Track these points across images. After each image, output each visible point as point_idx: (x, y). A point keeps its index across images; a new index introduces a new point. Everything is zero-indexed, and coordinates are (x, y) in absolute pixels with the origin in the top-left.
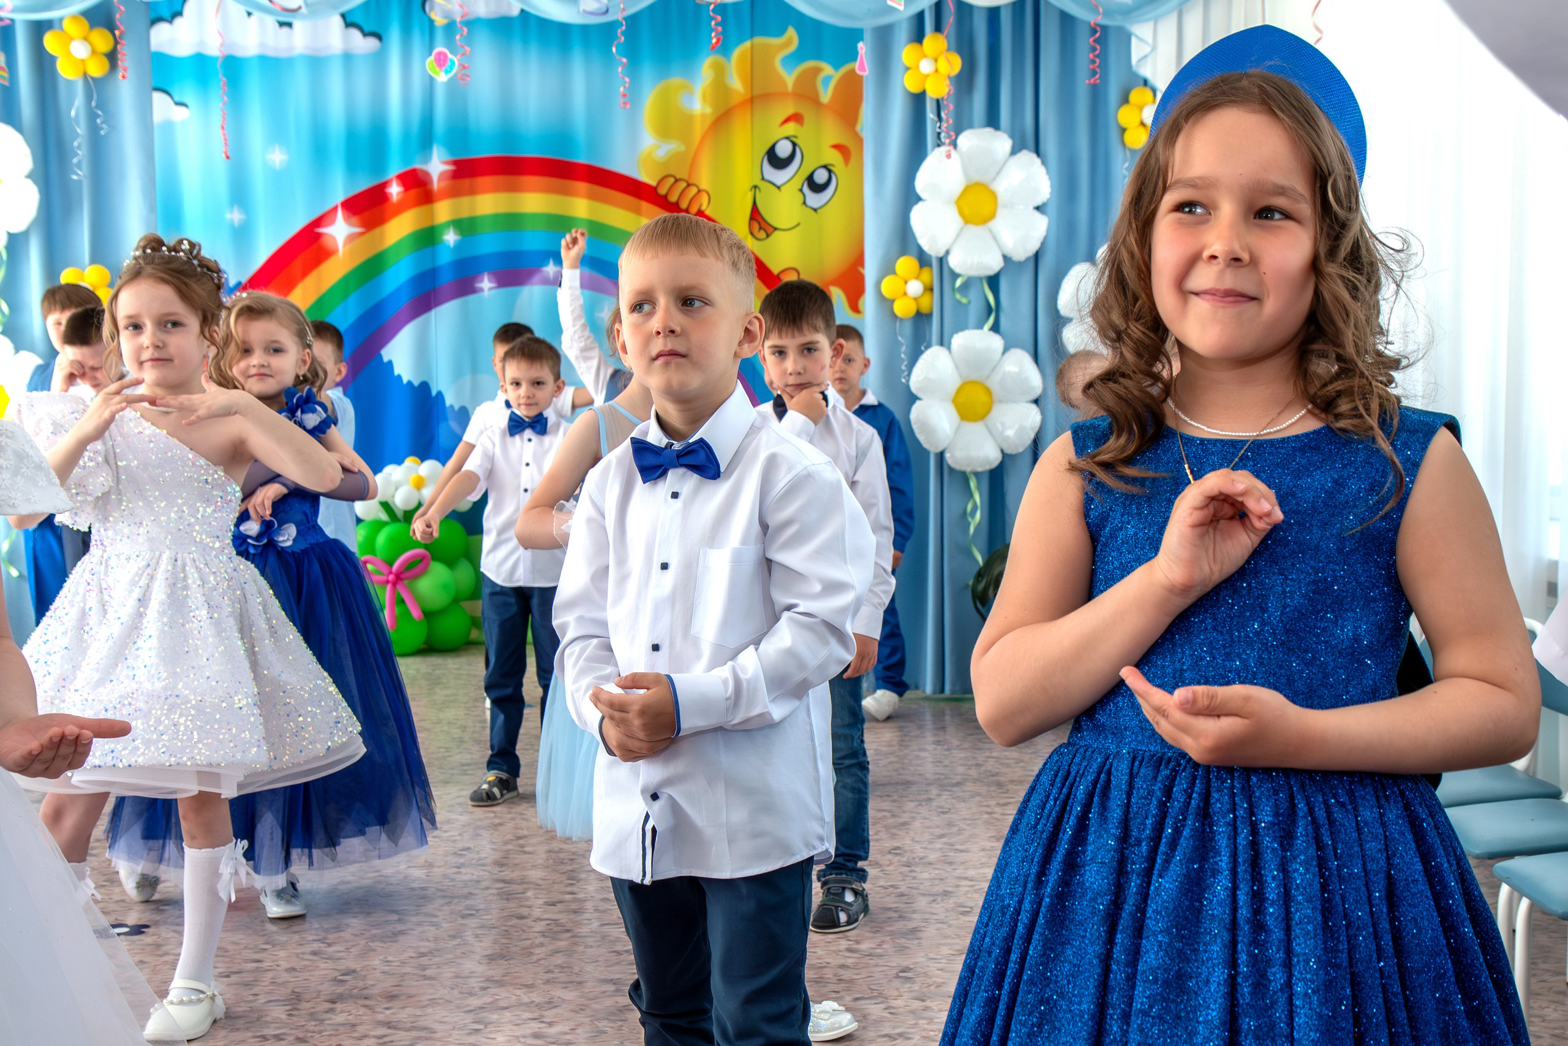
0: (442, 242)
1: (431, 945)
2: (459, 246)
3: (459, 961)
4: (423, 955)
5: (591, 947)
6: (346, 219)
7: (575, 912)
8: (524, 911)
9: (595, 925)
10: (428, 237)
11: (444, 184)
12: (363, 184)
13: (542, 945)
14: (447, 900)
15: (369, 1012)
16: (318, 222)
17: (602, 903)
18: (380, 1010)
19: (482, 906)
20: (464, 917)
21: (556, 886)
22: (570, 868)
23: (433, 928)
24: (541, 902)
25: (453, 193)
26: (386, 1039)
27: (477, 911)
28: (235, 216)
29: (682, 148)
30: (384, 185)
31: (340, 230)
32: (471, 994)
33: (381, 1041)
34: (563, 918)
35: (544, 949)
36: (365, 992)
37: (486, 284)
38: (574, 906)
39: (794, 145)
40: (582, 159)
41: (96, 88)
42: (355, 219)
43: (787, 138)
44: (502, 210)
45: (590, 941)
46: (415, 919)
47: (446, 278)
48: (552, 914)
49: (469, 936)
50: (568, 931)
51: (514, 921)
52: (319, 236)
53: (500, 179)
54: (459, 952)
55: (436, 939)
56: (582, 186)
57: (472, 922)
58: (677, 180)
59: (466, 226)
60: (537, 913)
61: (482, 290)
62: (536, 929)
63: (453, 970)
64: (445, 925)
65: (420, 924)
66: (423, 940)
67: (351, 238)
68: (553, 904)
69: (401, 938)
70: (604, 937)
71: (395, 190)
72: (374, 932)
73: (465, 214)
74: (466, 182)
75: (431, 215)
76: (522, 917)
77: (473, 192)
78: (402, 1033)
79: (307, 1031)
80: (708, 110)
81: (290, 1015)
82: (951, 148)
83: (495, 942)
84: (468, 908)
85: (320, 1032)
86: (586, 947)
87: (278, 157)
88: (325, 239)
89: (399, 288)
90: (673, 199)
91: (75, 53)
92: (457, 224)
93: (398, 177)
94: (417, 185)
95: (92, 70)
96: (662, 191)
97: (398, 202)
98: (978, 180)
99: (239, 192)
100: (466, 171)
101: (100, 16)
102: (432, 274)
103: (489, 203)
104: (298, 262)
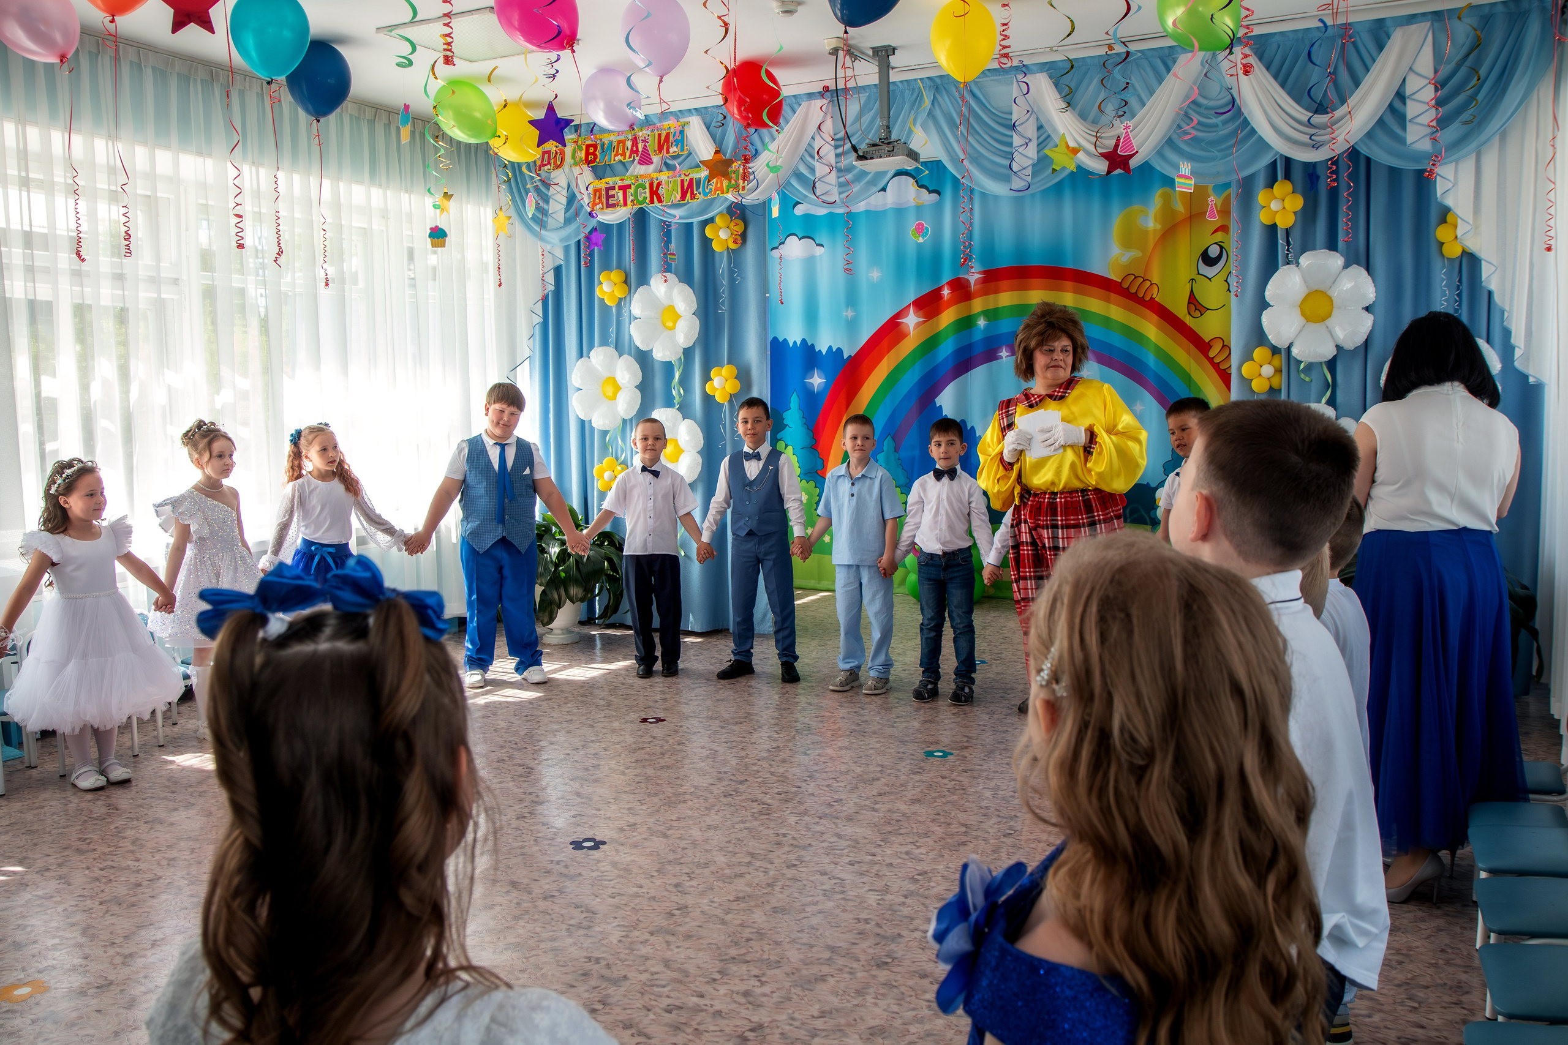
0: (976, 325)
2: (987, 328)
6: (915, 313)
10: (966, 323)
11: (978, 287)
12: (926, 289)
16: (898, 316)
25: (985, 293)
28: (850, 314)
29: (1140, 254)
30: (940, 289)
31: (911, 320)
37: (1004, 353)
39: (1222, 248)
40: (1069, 265)
41: (735, 256)
42: (921, 313)
43: (1216, 243)
44: (1015, 303)
47: (978, 350)
52: (899, 324)
53: (1014, 281)
56: (1069, 284)
58: (1136, 278)
59: (992, 315)
61: (1002, 357)
67: (918, 325)
71: (946, 292)
73: (991, 306)
74: (992, 284)
75: (970, 308)
77: (997, 291)
80: (1159, 227)
82: (1296, 265)
87: (875, 275)
88: (902, 326)
89: (947, 357)
90: (1133, 290)
91: (722, 236)
92: (986, 313)
93: (948, 283)
94: (960, 288)
95: (732, 246)
96: (1125, 286)
97: (949, 300)
98: (1316, 288)
99: (852, 298)
100: (993, 278)
101: (738, 213)
102: (969, 347)
103: (1006, 299)
104: (885, 342)
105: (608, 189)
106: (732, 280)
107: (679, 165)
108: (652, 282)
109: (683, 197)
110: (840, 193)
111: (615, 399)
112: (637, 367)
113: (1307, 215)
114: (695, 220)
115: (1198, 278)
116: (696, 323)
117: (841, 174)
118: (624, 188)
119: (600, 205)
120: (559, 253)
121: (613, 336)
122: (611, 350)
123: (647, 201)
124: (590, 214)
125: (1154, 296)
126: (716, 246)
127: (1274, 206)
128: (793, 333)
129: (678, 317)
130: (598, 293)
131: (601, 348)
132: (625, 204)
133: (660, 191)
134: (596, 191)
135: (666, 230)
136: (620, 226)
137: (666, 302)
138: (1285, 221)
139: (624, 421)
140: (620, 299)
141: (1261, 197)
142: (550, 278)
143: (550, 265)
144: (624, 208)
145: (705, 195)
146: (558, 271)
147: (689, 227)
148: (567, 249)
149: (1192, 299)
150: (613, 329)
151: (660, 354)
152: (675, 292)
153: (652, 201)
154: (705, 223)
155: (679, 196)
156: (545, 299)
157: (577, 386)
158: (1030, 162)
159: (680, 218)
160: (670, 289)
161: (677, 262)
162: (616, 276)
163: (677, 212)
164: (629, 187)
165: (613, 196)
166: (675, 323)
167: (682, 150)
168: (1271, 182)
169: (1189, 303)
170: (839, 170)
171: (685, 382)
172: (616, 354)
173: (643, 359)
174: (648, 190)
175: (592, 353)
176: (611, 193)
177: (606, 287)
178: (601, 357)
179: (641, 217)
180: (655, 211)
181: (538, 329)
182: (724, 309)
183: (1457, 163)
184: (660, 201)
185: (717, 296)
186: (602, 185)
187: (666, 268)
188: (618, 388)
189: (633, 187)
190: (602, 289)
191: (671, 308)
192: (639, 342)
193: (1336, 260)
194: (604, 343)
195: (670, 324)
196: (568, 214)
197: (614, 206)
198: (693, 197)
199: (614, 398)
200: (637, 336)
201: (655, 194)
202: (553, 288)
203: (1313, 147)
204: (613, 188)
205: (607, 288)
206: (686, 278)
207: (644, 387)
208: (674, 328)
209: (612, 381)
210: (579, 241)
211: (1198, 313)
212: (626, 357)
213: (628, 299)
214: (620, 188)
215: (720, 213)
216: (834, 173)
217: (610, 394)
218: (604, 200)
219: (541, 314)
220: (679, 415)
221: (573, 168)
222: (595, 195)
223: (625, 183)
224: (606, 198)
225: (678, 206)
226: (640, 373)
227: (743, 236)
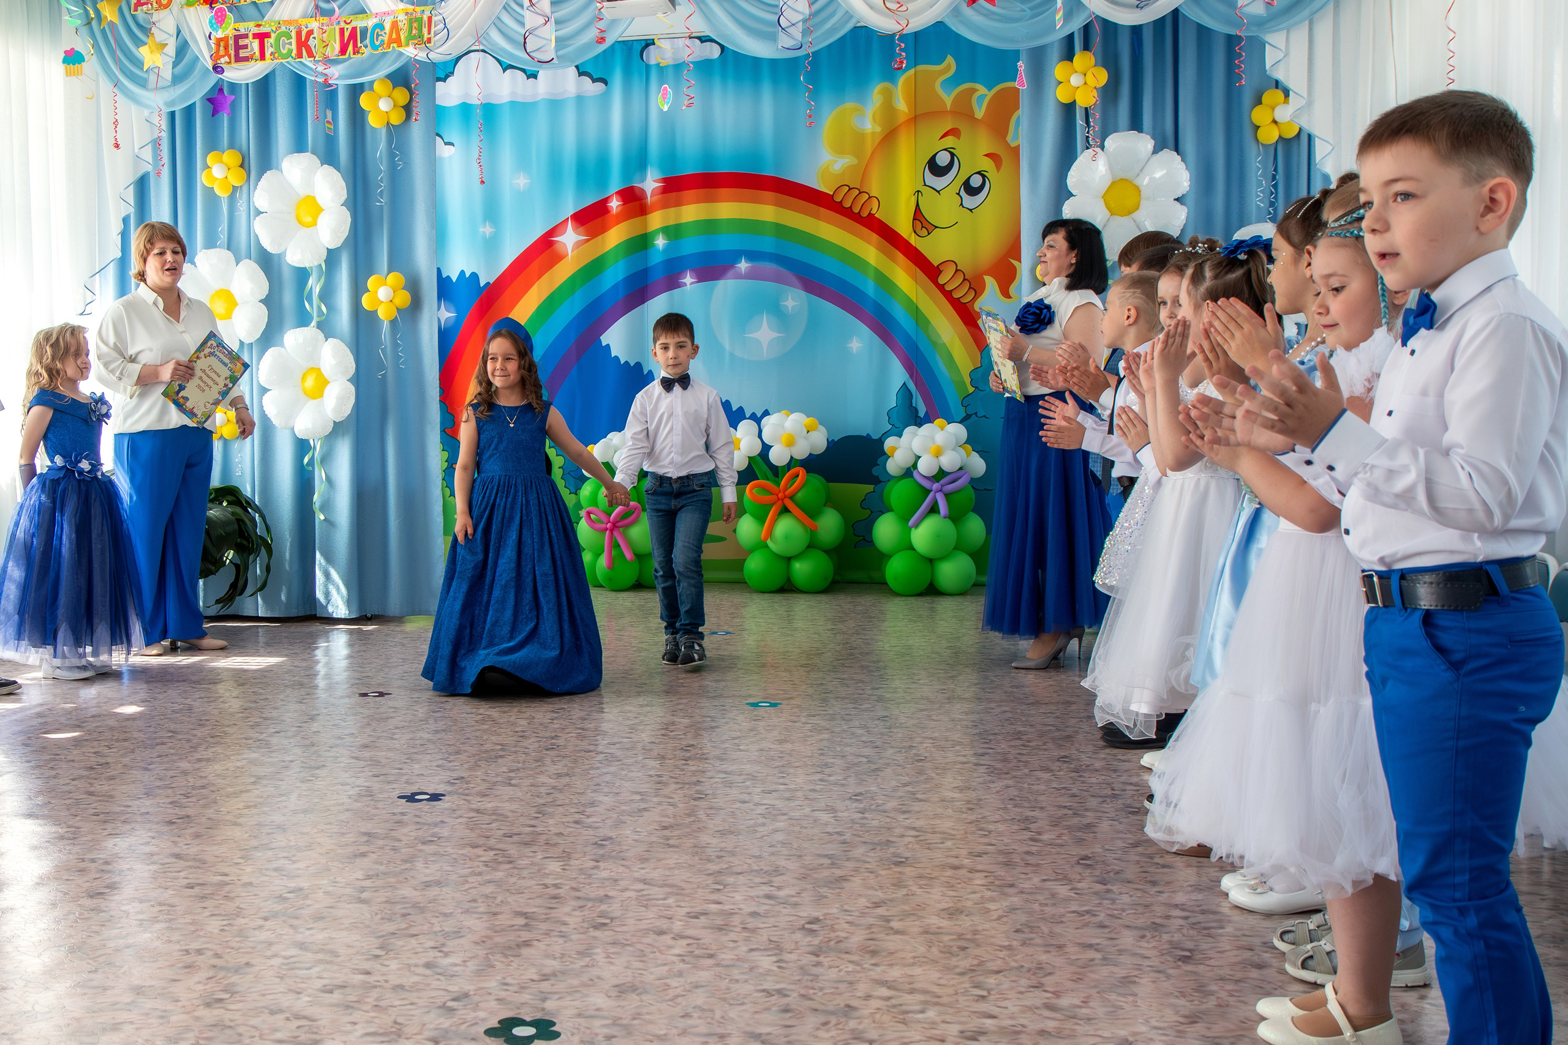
0: (654, 245)
1: (671, 820)
2: (667, 248)
3: (695, 834)
4: (665, 828)
5: (806, 828)
6: (574, 229)
7: (788, 799)
8: (746, 797)
9: (807, 810)
10: (641, 242)
11: (656, 198)
12: (589, 200)
13: (763, 825)
14: (680, 786)
15: (627, 870)
16: (552, 233)
17: (811, 793)
18: (635, 869)
19: (710, 792)
20: (695, 799)
21: (769, 778)
22: (780, 764)
23: (671, 807)
24: (759, 790)
25: (665, 205)
26: (644, 893)
27: (706, 795)
28: (488, 230)
30: (607, 200)
31: (570, 238)
32: (709, 861)
33: (640, 894)
34: (779, 804)
35: (766, 828)
36: (621, 854)
37: (688, 279)
38: (787, 795)
39: (954, 155)
41: (395, 133)
42: (581, 229)
43: (946, 149)
44: (702, 218)
45: (804, 823)
46: (655, 799)
47: (657, 276)
48: (769, 800)
49: (701, 814)
50: (784, 814)
51: (738, 805)
52: (552, 243)
53: (701, 191)
54: (695, 827)
55: (675, 816)
56: (769, 195)
57: (702, 804)
58: (850, 189)
59: (673, 232)
60: (757, 799)
61: (685, 285)
62: (759, 811)
63: (692, 841)
64: (681, 805)
65: (660, 804)
66: (664, 816)
67: (578, 244)
68: (770, 792)
69: (646, 814)
70: (815, 821)
71: (615, 204)
72: (624, 808)
73: (672, 222)
75: (645, 224)
76: (745, 802)
77: (679, 204)
78: (657, 889)
79: (579, 882)
80: (878, 129)
81: (564, 869)
82: (1098, 150)
83: (724, 820)
84: (698, 792)
85: (590, 884)
86: (801, 827)
87: (522, 181)
88: (557, 246)
89: (616, 285)
90: (847, 205)
91: (381, 108)
92: (666, 231)
93: (618, 193)
94: (634, 200)
95: (394, 120)
96: (838, 199)
97: (617, 214)
98: (1122, 175)
99: (491, 211)
100: (675, 187)
101: (403, 78)
102: (645, 272)
103: (692, 213)
104: (536, 265)
105: (237, 38)
106: (392, 166)
107: (339, 8)
108: (283, 165)
109: (342, 51)
111: (230, 318)
112: (261, 274)
113: (1109, 92)
115: (924, 190)
116: (346, 217)
117: (559, 27)
118: (260, 37)
119: (226, 59)
121: (225, 236)
122: (224, 254)
123: (292, 55)
124: (214, 68)
125: (873, 212)
126: (373, 121)
127: (1075, 80)
129: (317, 210)
130: (202, 179)
131: (212, 251)
132: (260, 58)
133: (311, 42)
134: (219, 39)
137: (303, 192)
138: (1086, 98)
140: (235, 188)
141: (1059, 70)
142: (148, 155)
143: (147, 138)
144: (260, 63)
145: (371, 49)
146: (156, 146)
147: (335, 90)
149: (918, 215)
150: (224, 226)
151: (291, 258)
152: (316, 178)
153: (298, 55)
154: (356, 91)
155: (336, 49)
158: (801, 17)
159: (325, 77)
160: (309, 174)
161: (316, 137)
162: (230, 158)
163: (335, 70)
164: (267, 35)
165: (245, 47)
166: (316, 219)
168: (1069, 55)
169: (914, 219)
170: (558, 22)
171: (327, 295)
172: (231, 257)
173: (270, 263)
174: (294, 41)
176: (241, 42)
177: (217, 171)
178: (214, 260)
179: (263, 83)
182: (383, 202)
183: (1288, 32)
184: (309, 55)
185: (370, 185)
186: (228, 32)
187: (301, 145)
188: (234, 304)
189: (273, 36)
190: (207, 174)
191: (310, 199)
192: (267, 243)
193: (1144, 143)
194: (212, 245)
195: (309, 219)
196: (178, 68)
197: (246, 59)
198: (354, 51)
200: (262, 234)
201: (304, 46)
202: (150, 168)
203: (1137, 7)
204: (245, 36)
205: (219, 173)
206: (331, 161)
207: (270, 301)
208: (314, 224)
209: (227, 293)
211: (924, 232)
212: (244, 262)
213: (245, 189)
214: (255, 36)
215: (381, 80)
216: (551, 26)
218: (232, 52)
219: (132, 201)
220: (321, 336)
221: (186, 10)
222: (218, 45)
223: (263, 30)
224: (236, 48)
225: (335, 62)
226: (266, 285)
227: (408, 109)
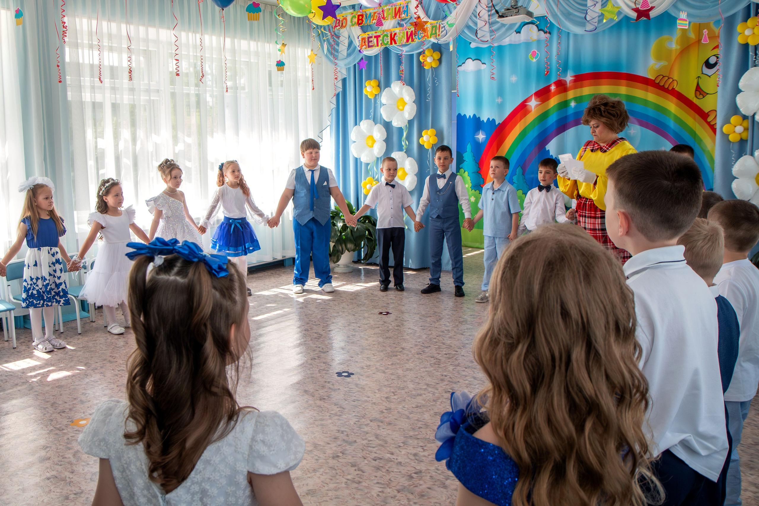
0: (570, 105)
2: (576, 107)
6: (535, 99)
10: (564, 104)
11: (571, 84)
12: (542, 86)
16: (525, 101)
25: (575, 87)
28: (499, 100)
29: (666, 64)
30: (549, 86)
31: (533, 103)
39: (717, 58)
40: (624, 71)
42: (538, 99)
43: (714, 55)
47: (571, 119)
52: (526, 106)
53: (592, 81)
56: (624, 82)
58: (664, 77)
59: (579, 100)
67: (537, 106)
71: (553, 88)
73: (578, 95)
74: (580, 83)
75: (566, 96)
77: (581, 87)
80: (679, 47)
87: (514, 79)
88: (528, 107)
89: (553, 123)
90: (662, 84)
91: (429, 61)
92: (576, 99)
93: (555, 83)
94: (561, 85)
95: (434, 65)
96: (657, 82)
97: (554, 92)
99: (501, 92)
100: (579, 79)
101: (437, 48)
102: (566, 118)
103: (587, 91)
104: (519, 115)
105: (369, 38)
106: (434, 84)
107: (406, 24)
108: (392, 85)
109: (408, 41)
110: (491, 36)
112: (384, 130)
114: (415, 53)
115: (702, 76)
116: (415, 107)
117: (491, 26)
118: (377, 37)
119: (365, 46)
120: (344, 72)
121: (372, 114)
122: (371, 122)
123: (389, 43)
124: (360, 51)
125: (675, 88)
126: (425, 66)
127: (747, 32)
128: (469, 111)
129: (405, 104)
130: (364, 92)
131: (365, 121)
132: (378, 45)
133: (396, 38)
134: (363, 39)
135: (399, 57)
136: (376, 56)
137: (399, 96)
138: (754, 42)
139: (378, 158)
140: (376, 95)
141: (739, 27)
142: (340, 85)
143: (340, 78)
144: (377, 48)
145: (419, 39)
146: (344, 81)
147: (411, 56)
148: (349, 69)
149: (698, 88)
150: (372, 111)
151: (396, 124)
152: (404, 91)
153: (391, 44)
154: (419, 54)
155: (405, 40)
156: (338, 95)
157: (354, 140)
159: (406, 52)
160: (401, 89)
161: (405, 74)
162: (374, 83)
163: (405, 49)
164: (379, 36)
165: (371, 41)
166: (404, 107)
167: (407, 16)
169: (696, 90)
170: (490, 24)
171: (409, 138)
172: (373, 123)
173: (387, 126)
174: (389, 38)
175: (361, 123)
176: (370, 40)
178: (366, 125)
179: (387, 52)
180: (394, 49)
181: (334, 111)
182: (430, 99)
184: (395, 43)
185: (426, 92)
186: (366, 36)
187: (399, 78)
188: (374, 141)
189: (381, 36)
190: (366, 90)
191: (402, 99)
192: (385, 117)
194: (367, 118)
195: (401, 108)
196: (349, 51)
197: (372, 46)
198: (413, 40)
199: (372, 146)
200: (384, 114)
201: (393, 39)
202: (341, 90)
204: (371, 37)
205: (369, 89)
206: (410, 84)
207: (388, 141)
208: (403, 110)
209: (371, 137)
210: (355, 65)
211: (701, 96)
212: (378, 125)
213: (380, 95)
214: (375, 37)
215: (428, 48)
216: (487, 25)
217: (370, 144)
218: (367, 44)
219: (335, 104)
220: (406, 155)
221: (351, 28)
222: (362, 41)
223: (378, 34)
224: (368, 43)
225: (405, 45)
226: (386, 133)
227: (440, 60)
